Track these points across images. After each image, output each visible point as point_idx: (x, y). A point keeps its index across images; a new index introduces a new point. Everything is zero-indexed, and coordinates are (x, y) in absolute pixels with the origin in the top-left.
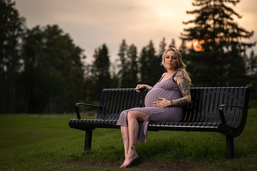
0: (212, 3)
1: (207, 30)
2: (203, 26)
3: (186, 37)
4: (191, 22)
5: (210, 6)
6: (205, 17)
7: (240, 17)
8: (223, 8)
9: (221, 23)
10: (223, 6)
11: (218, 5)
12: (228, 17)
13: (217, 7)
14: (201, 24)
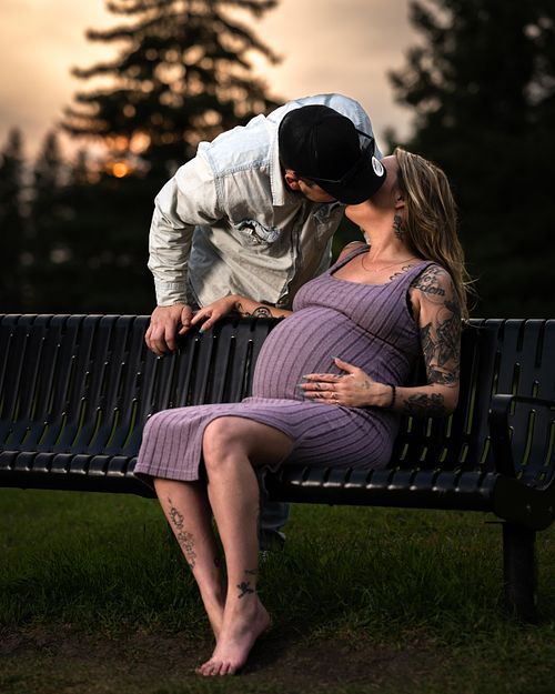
0: (179, 7)
1: (157, 100)
2: (147, 87)
3: (81, 124)
4: (101, 69)
5: (173, 16)
6: (151, 55)
7: (275, 60)
8: (216, 27)
9: (208, 77)
10: (217, 18)
11: (199, 16)
12: (233, 57)
13: (196, 22)
14: (141, 78)
